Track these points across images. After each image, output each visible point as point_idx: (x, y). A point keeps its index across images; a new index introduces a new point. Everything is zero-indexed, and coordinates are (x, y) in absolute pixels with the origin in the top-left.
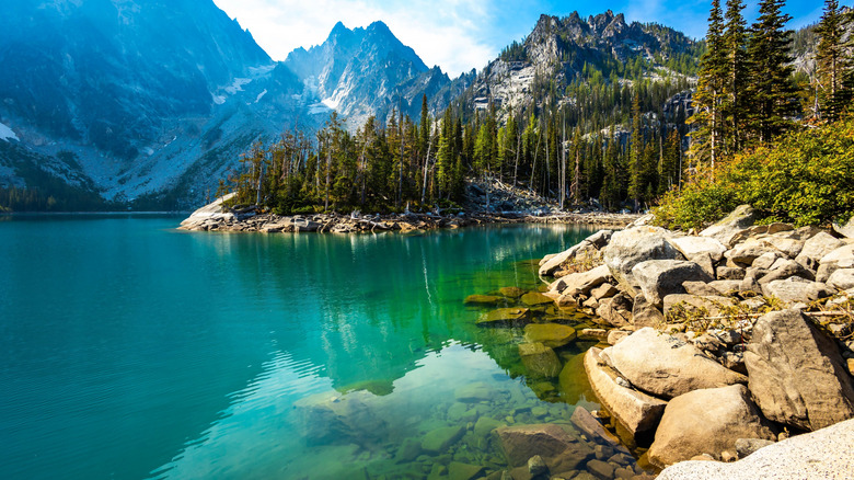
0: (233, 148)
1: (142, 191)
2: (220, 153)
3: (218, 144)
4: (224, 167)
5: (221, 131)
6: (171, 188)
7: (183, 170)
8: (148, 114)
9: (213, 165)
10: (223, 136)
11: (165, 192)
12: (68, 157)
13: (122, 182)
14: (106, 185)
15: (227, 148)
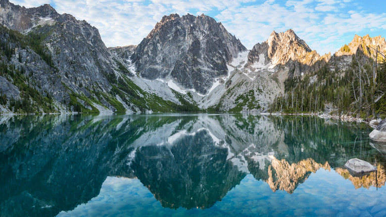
0: (236, 88)
1: (209, 105)
2: (232, 90)
3: (231, 87)
4: (233, 95)
5: (231, 81)
6: (217, 104)
7: (220, 97)
8: (209, 77)
9: (230, 95)
10: (232, 83)
11: (216, 105)
12: (189, 94)
13: (203, 102)
14: (199, 103)
15: (234, 87)
